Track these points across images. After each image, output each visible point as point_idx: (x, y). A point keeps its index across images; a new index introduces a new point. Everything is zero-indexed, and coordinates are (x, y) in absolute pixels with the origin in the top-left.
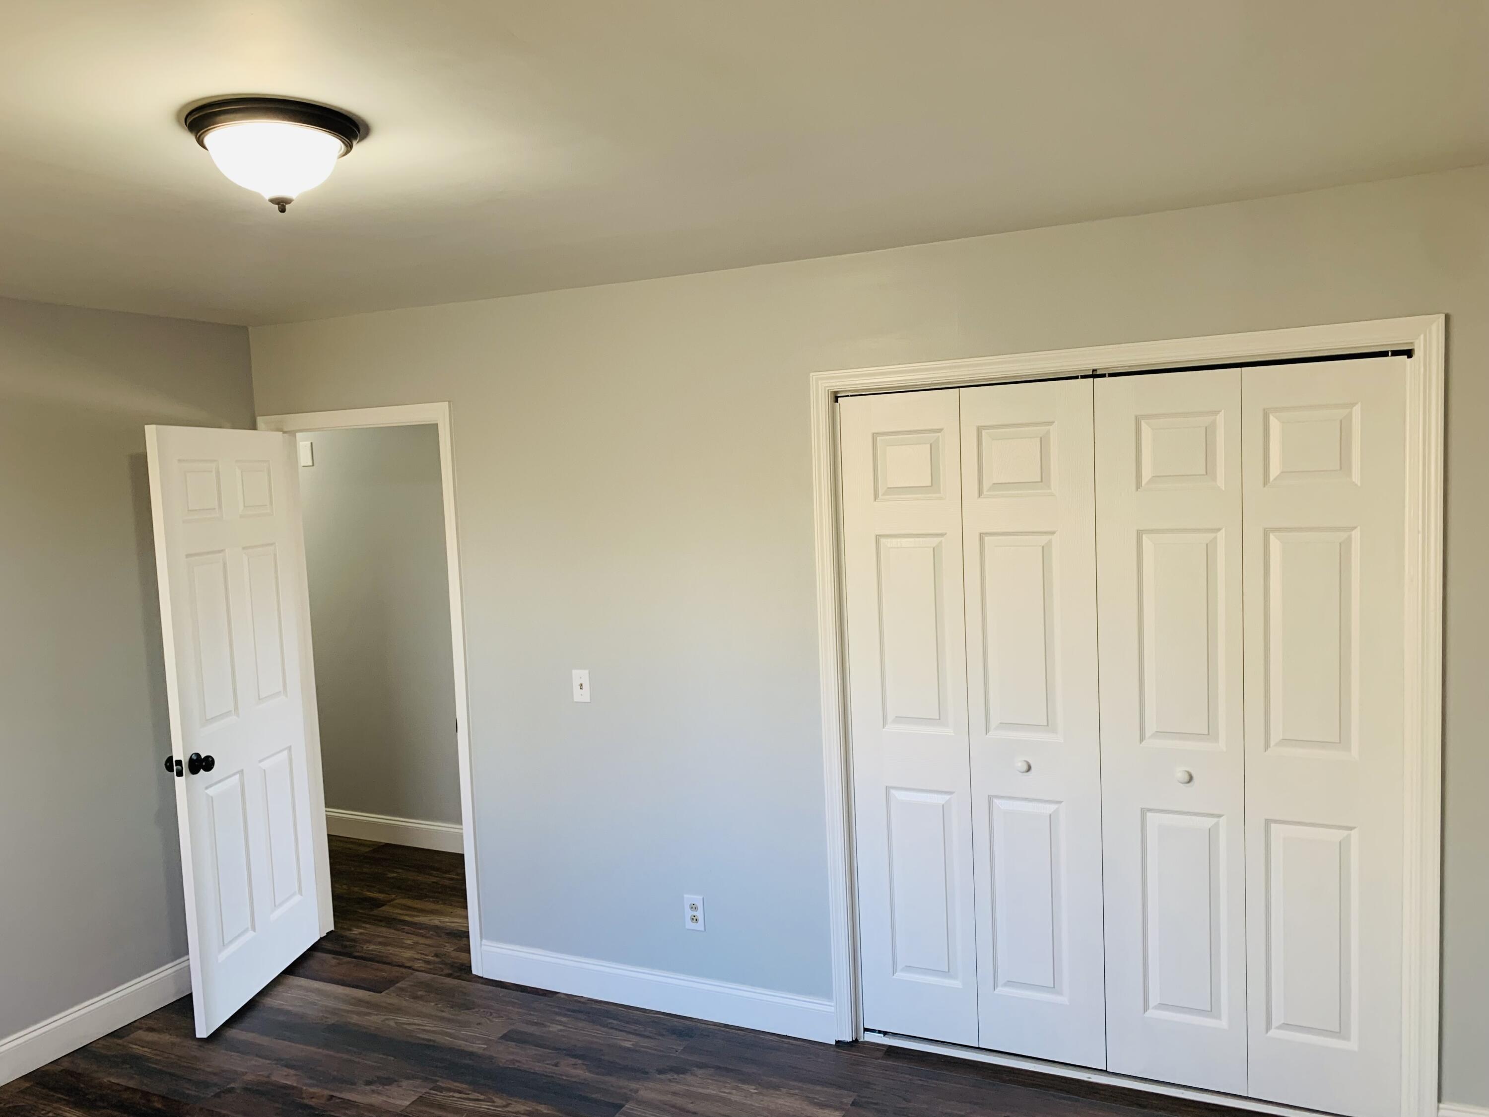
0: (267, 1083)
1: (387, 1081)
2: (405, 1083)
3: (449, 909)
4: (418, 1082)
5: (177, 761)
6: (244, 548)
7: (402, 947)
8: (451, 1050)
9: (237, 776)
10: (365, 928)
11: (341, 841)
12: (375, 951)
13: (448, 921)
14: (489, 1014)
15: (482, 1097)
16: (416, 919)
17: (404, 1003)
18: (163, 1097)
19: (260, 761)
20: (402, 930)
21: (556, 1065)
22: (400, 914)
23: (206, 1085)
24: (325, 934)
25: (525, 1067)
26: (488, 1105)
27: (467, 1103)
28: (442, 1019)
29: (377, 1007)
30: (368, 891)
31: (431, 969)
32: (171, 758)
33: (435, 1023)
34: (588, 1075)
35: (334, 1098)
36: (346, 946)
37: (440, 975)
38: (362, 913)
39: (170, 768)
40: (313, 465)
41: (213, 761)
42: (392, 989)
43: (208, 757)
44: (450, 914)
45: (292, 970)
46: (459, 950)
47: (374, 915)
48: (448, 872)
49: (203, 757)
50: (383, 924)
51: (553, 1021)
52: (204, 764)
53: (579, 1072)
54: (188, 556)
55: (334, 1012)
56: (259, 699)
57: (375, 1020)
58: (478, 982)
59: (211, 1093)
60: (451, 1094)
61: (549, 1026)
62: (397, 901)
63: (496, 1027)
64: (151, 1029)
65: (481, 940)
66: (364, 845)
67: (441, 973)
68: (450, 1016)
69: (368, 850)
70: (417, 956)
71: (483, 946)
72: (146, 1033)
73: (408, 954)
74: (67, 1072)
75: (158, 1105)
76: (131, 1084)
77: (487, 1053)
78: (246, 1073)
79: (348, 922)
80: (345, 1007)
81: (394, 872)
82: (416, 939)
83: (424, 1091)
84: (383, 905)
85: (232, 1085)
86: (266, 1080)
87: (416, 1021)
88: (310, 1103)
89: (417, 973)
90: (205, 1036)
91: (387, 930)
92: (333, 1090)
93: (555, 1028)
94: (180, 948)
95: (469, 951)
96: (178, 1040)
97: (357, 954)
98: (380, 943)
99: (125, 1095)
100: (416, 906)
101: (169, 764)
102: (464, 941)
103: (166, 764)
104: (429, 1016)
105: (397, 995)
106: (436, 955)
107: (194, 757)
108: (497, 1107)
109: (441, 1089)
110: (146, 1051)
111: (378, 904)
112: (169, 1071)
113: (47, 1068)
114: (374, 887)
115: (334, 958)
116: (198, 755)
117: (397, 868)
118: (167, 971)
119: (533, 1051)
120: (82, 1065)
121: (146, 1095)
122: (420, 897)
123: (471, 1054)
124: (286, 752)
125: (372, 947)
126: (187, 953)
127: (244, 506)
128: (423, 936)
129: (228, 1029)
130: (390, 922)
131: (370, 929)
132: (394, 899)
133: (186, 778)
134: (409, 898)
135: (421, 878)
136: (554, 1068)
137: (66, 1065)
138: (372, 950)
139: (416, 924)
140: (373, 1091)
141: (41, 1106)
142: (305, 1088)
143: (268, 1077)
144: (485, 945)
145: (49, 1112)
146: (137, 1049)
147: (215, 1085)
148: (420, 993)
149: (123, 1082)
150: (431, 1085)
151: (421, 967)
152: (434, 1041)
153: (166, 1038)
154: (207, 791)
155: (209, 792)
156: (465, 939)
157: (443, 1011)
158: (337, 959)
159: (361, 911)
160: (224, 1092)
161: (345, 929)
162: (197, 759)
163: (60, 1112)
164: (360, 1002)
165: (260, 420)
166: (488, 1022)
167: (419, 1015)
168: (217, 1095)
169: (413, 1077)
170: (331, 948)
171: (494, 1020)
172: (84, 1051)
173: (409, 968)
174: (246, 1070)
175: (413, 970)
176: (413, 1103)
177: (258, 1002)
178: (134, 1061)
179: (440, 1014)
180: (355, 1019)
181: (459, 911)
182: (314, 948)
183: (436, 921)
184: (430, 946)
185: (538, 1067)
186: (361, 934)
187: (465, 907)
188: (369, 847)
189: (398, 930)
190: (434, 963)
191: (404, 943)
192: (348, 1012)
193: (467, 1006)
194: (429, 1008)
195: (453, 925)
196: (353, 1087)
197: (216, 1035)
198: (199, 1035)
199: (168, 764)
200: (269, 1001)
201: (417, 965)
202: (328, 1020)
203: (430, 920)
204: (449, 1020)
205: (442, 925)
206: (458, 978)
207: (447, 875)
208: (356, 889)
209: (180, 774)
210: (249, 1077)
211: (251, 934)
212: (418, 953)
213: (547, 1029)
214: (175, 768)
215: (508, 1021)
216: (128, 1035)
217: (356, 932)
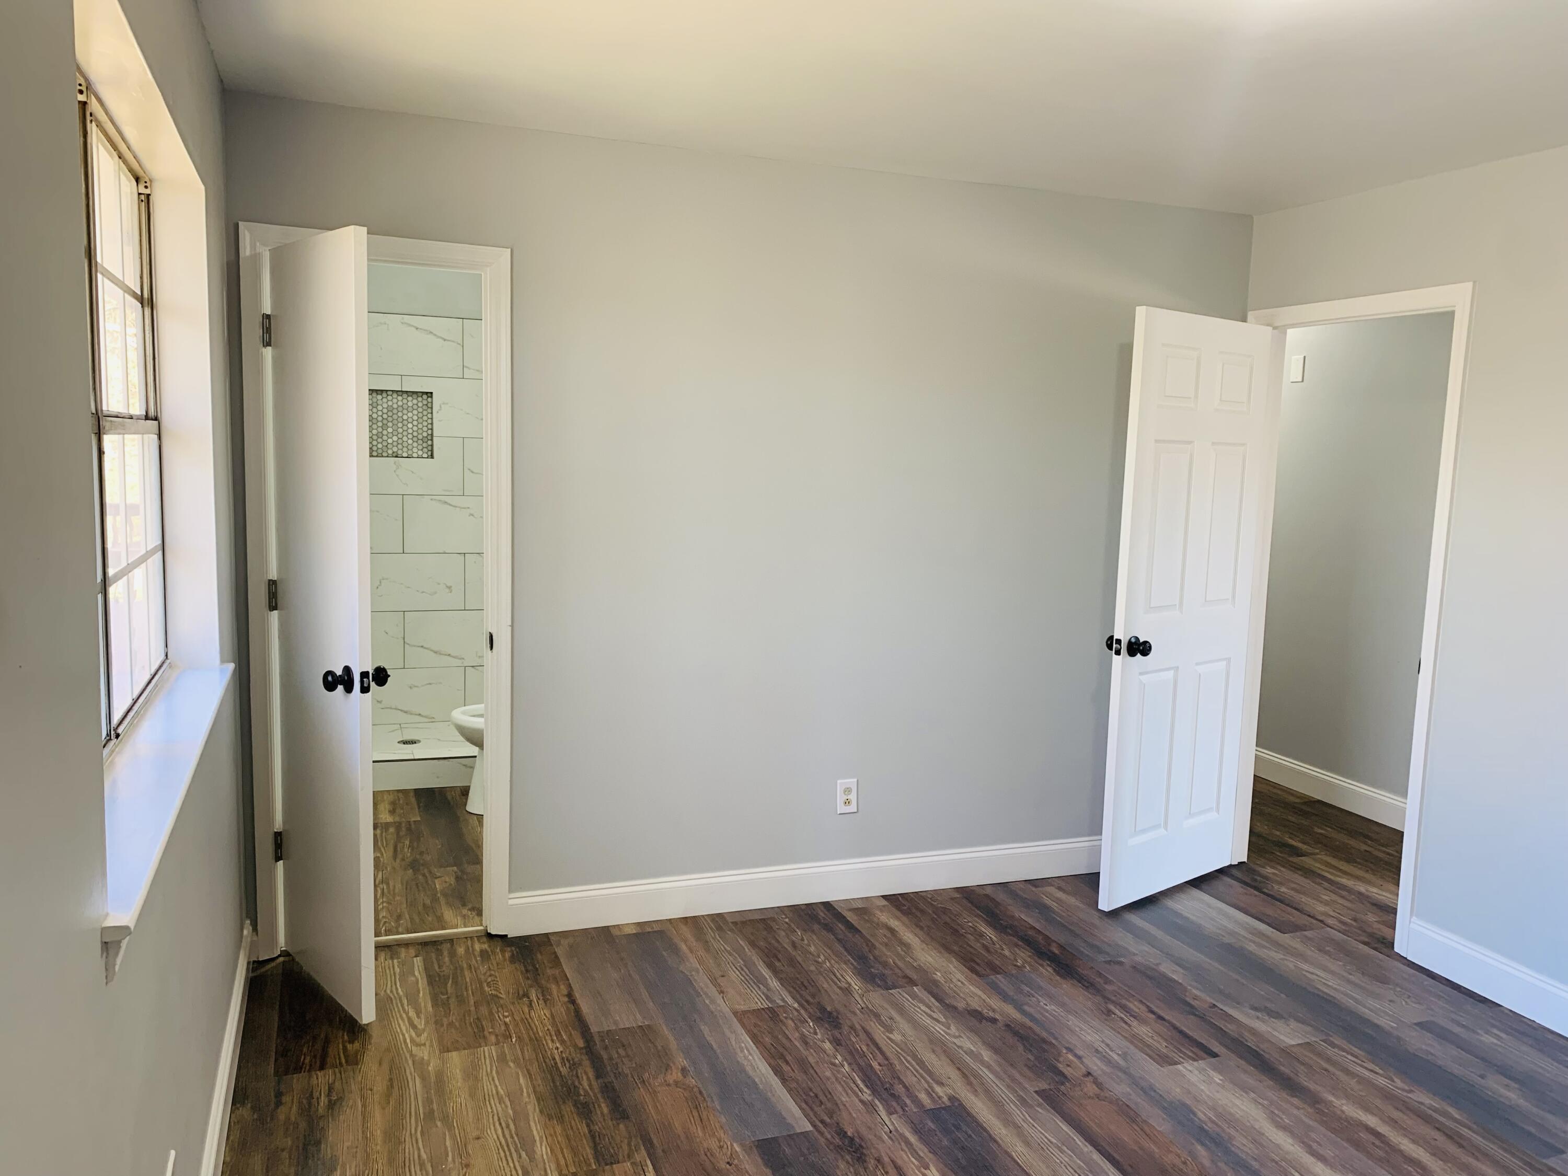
0: (1154, 969)
1: (1275, 1014)
2: (1293, 1024)
3: (1380, 882)
4: (1309, 1029)
5: (1117, 640)
6: (1213, 443)
7: (1318, 900)
8: (1351, 1013)
9: (1172, 672)
10: (1280, 871)
11: (1270, 785)
12: (1286, 894)
13: (1376, 892)
14: (1406, 996)
15: (1381, 1072)
16: (1338, 879)
17: (1311, 952)
18: (1061, 946)
19: (1197, 664)
20: (1320, 884)
21: (1482, 1077)
22: (1323, 870)
23: (1100, 951)
24: (1237, 863)
25: (1440, 1063)
26: (1388, 1083)
27: (1359, 1068)
28: (1349, 982)
29: (1277, 945)
30: (1290, 838)
31: (1346, 930)
32: (1112, 637)
33: (1339, 981)
34: (1521, 1102)
35: (1216, 1008)
36: (1256, 880)
37: (1355, 940)
38: (1279, 856)
39: (1110, 647)
40: (1303, 381)
41: (1150, 647)
42: (1298, 934)
43: (1146, 642)
44: (1380, 887)
45: (1198, 883)
46: (1384, 923)
47: (1292, 862)
48: (1386, 846)
49: (1141, 641)
50: (1300, 873)
51: (1487, 1032)
52: (1141, 648)
53: (1512, 1095)
54: (1157, 441)
55: (1232, 933)
56: (1206, 601)
57: (1273, 956)
58: (1397, 960)
59: (1101, 958)
60: (1344, 1054)
61: (1482, 1036)
62: (1319, 856)
63: (1412, 1012)
64: (1060, 888)
65: (1411, 918)
66: (1292, 795)
67: (1357, 938)
68: (1357, 981)
69: (1298, 801)
70: (1332, 913)
71: (1411, 924)
72: (1057, 890)
73: (1321, 908)
74: (987, 896)
75: (1056, 951)
76: (1037, 926)
77: (1396, 1033)
78: (1137, 954)
79: (1263, 860)
80: (1243, 933)
81: (1322, 829)
82: (1334, 897)
83: (1314, 1039)
84: (1304, 856)
85: (1122, 959)
86: (1155, 967)
87: (1319, 973)
88: (1193, 1003)
89: (1329, 929)
90: (1106, 911)
91: (1303, 879)
92: (1217, 1001)
93: (1488, 1039)
94: (1095, 828)
95: (1394, 929)
96: (1081, 905)
97: (1266, 891)
98: (1293, 889)
99: (1030, 932)
100: (1342, 868)
101: (1111, 642)
102: (1391, 917)
103: (1107, 642)
104: (1332, 973)
105: (1302, 942)
106: (1355, 920)
107: (1133, 640)
108: (1397, 1087)
109: (1333, 1045)
110: (1054, 905)
111: (1299, 853)
112: (1070, 927)
113: (975, 888)
114: (1298, 837)
115: (1242, 887)
116: (1137, 638)
117: (1326, 826)
118: (1082, 843)
119: (1454, 1051)
120: (1001, 897)
121: (1047, 938)
122: (1349, 860)
123: (1377, 1027)
124: (1224, 663)
125: (1283, 889)
126: (1101, 834)
127: (1221, 400)
128: (1343, 897)
129: (1128, 913)
130: (1308, 873)
131: (1287, 873)
132: (1317, 854)
133: (1123, 658)
134: (1334, 857)
135: (1352, 842)
136: (1479, 1079)
137: (989, 891)
138: (1283, 893)
139: (1338, 883)
140: (1258, 1018)
141: (965, 916)
142: (1189, 988)
143: (1157, 965)
144: (1414, 923)
145: (969, 922)
146: (1048, 902)
147: (1108, 954)
148: (1327, 948)
149: (1030, 921)
150: (1324, 1038)
151: (1334, 924)
152: (1335, 998)
153: (1072, 900)
154: (1141, 677)
155: (1143, 678)
156: (1393, 915)
157: (1351, 974)
158: (1245, 889)
159: (1278, 854)
160: (1113, 962)
161: (1257, 864)
162: (1135, 642)
163: (978, 925)
164: (1261, 934)
165: (1251, 315)
166: (1404, 1003)
167: (1325, 969)
168: (1109, 962)
169: (1303, 1022)
170: (1240, 877)
171: (1411, 1003)
172: (1003, 886)
173: (1321, 921)
174: (1137, 952)
175: (1324, 924)
176: (1299, 1045)
177: (1158, 899)
178: (1043, 909)
179: (1345, 974)
180: (1252, 947)
181: (1392, 887)
182: (1221, 871)
183: (1362, 888)
184: (1349, 909)
185: (1457, 1070)
186: (1274, 874)
187: (1397, 884)
188: (1298, 797)
189: (1316, 883)
190: (1351, 925)
191: (1320, 897)
192: (1246, 938)
193: (1384, 981)
194: (1335, 966)
195: (1380, 897)
196: (1238, 1006)
197: (1115, 914)
198: (1102, 906)
199: (1109, 642)
200: (1169, 903)
201: (1330, 921)
202: (1224, 938)
203: (1354, 885)
204: (1356, 985)
205: (1367, 893)
206: (1375, 949)
207: (1384, 849)
208: (1278, 833)
209: (1118, 653)
210: (1138, 959)
211: (1162, 831)
212: (1334, 911)
213: (1478, 1037)
214: (1114, 646)
215: (1428, 1011)
216: (1043, 887)
217: (1269, 871)
